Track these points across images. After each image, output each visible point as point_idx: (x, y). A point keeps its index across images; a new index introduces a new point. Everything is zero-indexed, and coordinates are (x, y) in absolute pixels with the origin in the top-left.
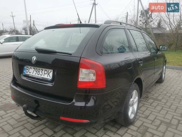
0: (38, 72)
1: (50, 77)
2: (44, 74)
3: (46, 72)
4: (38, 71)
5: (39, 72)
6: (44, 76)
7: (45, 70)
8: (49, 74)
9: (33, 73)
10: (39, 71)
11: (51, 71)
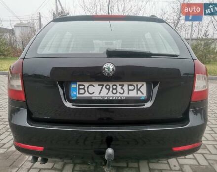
0: (113, 89)
1: (143, 94)
2: (129, 90)
3: (131, 88)
4: (111, 89)
5: (116, 89)
6: (128, 94)
7: (129, 85)
8: (138, 90)
9: (99, 94)
10: (115, 87)
11: (142, 85)
